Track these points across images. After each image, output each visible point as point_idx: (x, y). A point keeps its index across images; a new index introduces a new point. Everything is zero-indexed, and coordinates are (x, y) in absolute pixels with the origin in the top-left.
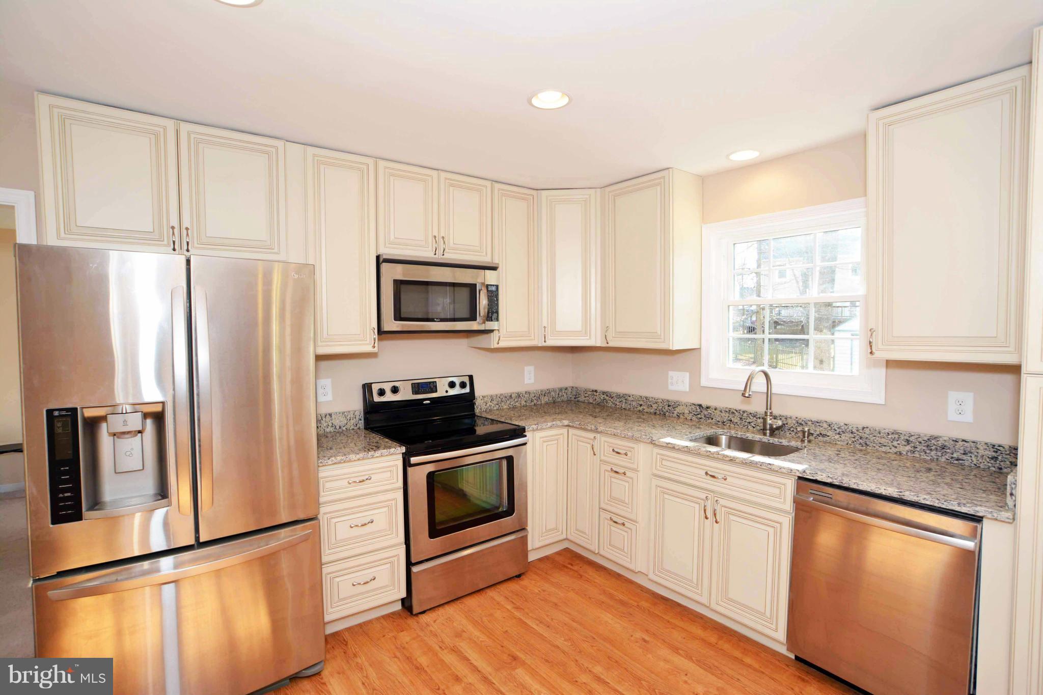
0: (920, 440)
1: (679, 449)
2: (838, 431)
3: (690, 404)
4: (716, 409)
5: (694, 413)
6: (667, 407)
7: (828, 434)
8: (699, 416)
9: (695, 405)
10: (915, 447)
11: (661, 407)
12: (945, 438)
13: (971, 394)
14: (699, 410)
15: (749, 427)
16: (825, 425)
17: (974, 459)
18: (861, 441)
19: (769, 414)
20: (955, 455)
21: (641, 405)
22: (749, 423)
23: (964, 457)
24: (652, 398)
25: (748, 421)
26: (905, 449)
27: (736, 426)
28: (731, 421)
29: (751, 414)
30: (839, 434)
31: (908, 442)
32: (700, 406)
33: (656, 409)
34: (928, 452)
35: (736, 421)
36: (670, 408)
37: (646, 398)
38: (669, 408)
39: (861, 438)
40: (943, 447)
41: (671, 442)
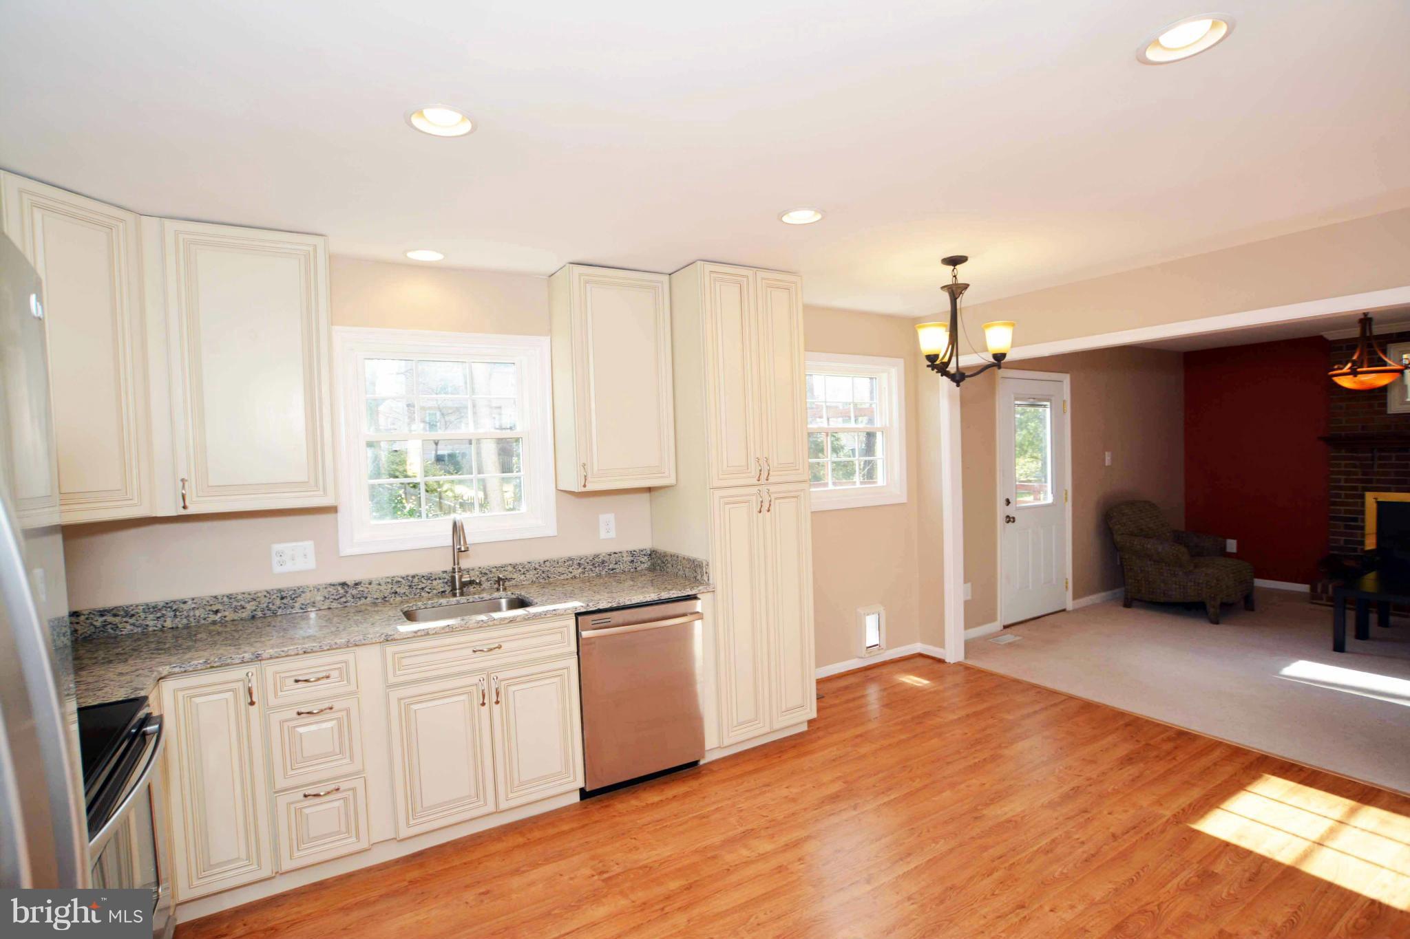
0: (588, 560)
1: (436, 633)
2: (522, 572)
3: (324, 586)
4: (370, 584)
5: (333, 597)
6: (278, 602)
7: (514, 577)
8: (343, 600)
9: (334, 585)
10: (585, 568)
11: (265, 605)
12: (604, 554)
13: (613, 514)
14: (342, 591)
15: (423, 594)
16: (510, 568)
17: (621, 566)
18: (543, 575)
19: (456, 571)
20: (611, 567)
21: (217, 612)
22: (423, 589)
23: (616, 566)
24: (244, 593)
25: (419, 587)
26: (577, 572)
27: (404, 598)
28: (396, 593)
29: (423, 577)
30: (524, 574)
31: (579, 564)
32: (344, 584)
33: (255, 610)
34: (594, 569)
35: (402, 591)
36: (285, 601)
37: (229, 597)
38: (283, 601)
39: (543, 572)
40: (603, 562)
41: (422, 628)
